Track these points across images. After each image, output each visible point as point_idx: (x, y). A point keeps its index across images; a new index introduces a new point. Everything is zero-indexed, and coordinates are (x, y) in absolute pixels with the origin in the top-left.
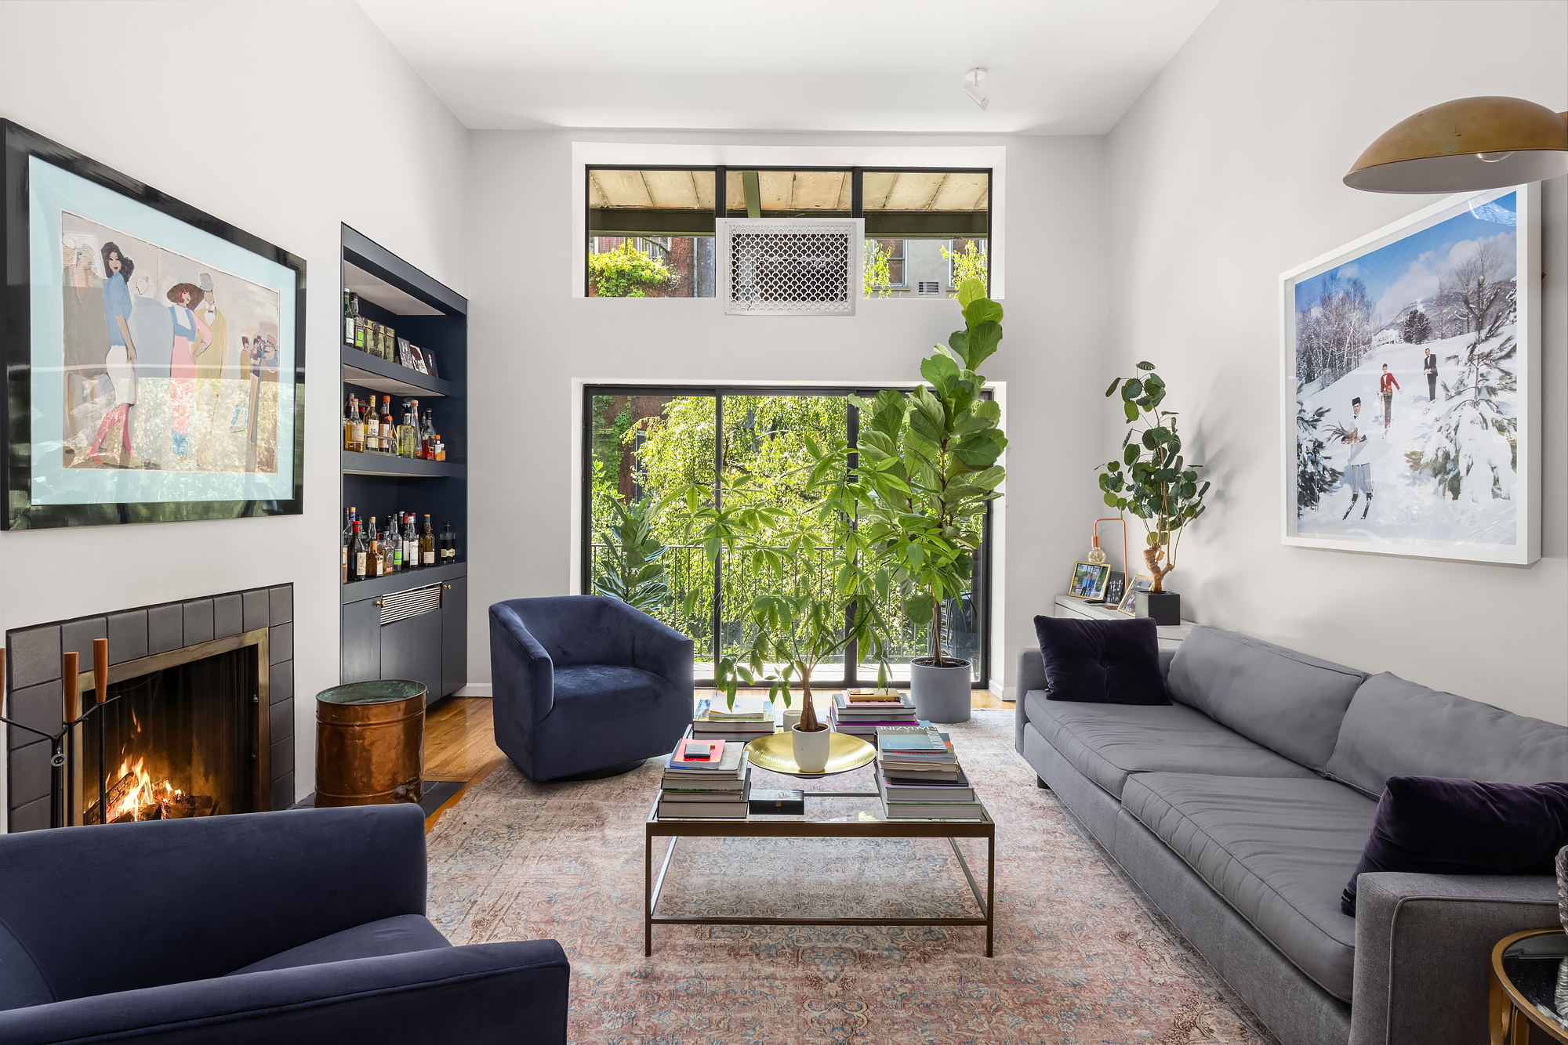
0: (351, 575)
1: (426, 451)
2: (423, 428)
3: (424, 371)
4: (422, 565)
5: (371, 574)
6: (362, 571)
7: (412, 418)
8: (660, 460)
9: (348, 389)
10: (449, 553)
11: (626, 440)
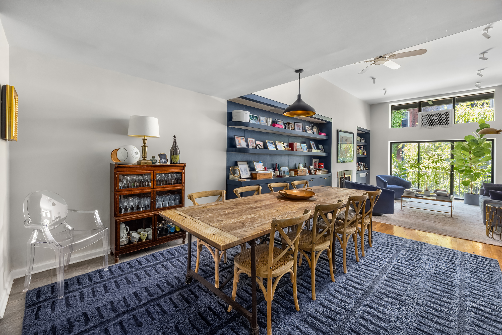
0: (357, 170)
1: (364, 154)
2: (363, 150)
3: (364, 142)
4: (364, 170)
5: (359, 170)
6: (358, 170)
7: (362, 148)
8: (409, 152)
9: (357, 146)
10: (367, 169)
11: (399, 148)
